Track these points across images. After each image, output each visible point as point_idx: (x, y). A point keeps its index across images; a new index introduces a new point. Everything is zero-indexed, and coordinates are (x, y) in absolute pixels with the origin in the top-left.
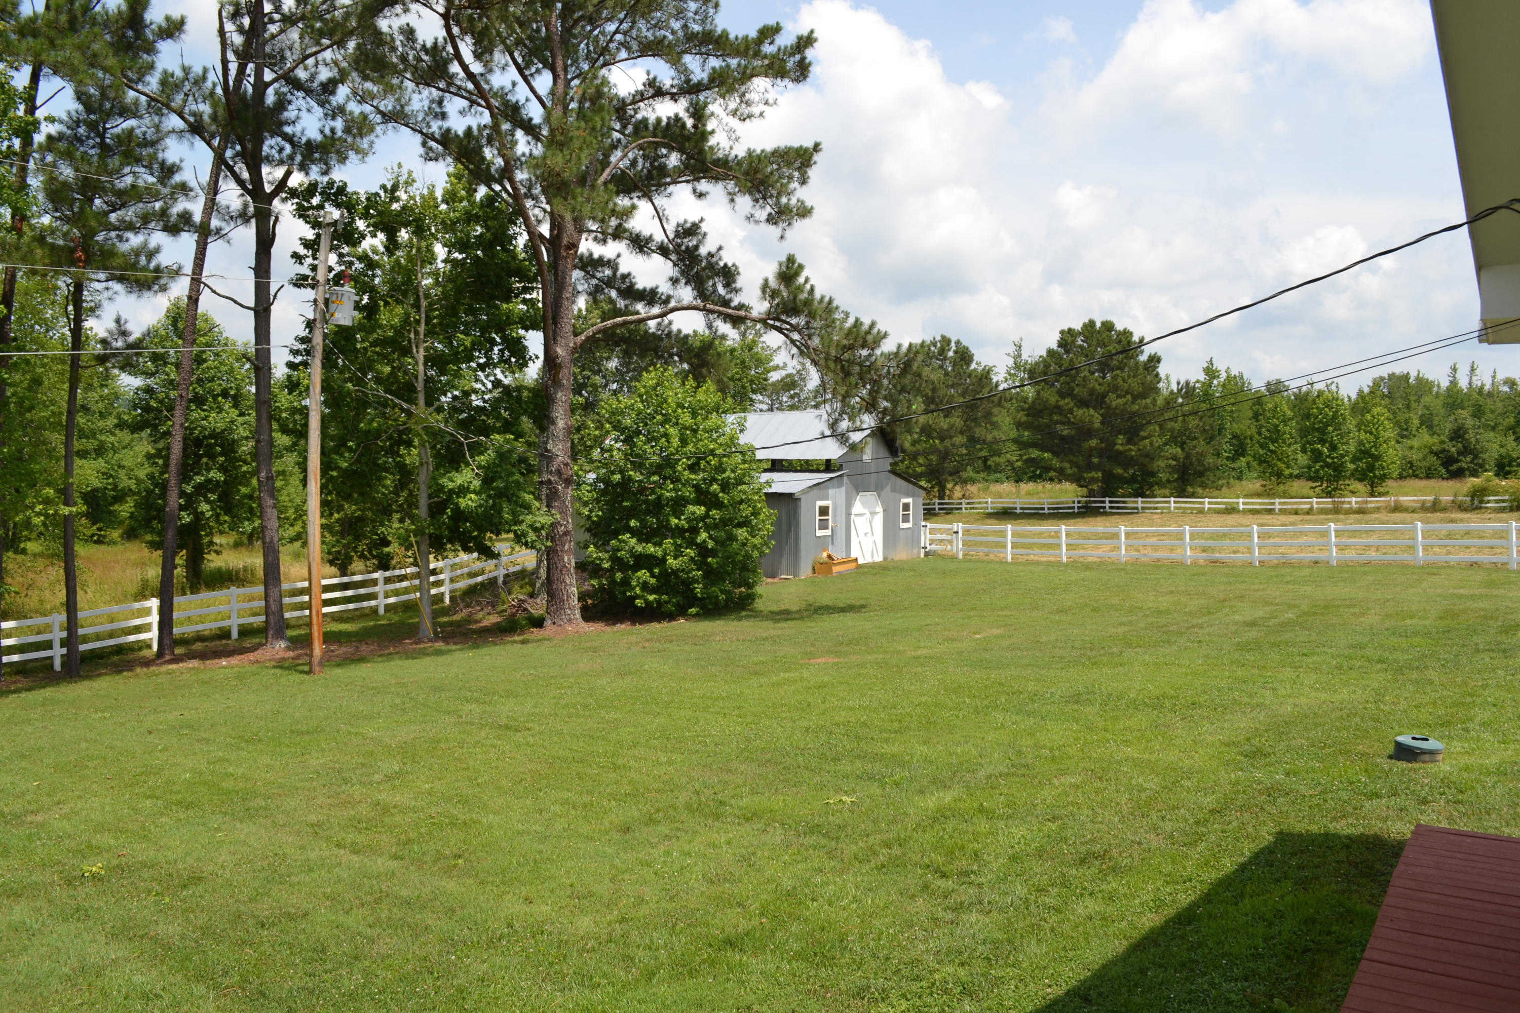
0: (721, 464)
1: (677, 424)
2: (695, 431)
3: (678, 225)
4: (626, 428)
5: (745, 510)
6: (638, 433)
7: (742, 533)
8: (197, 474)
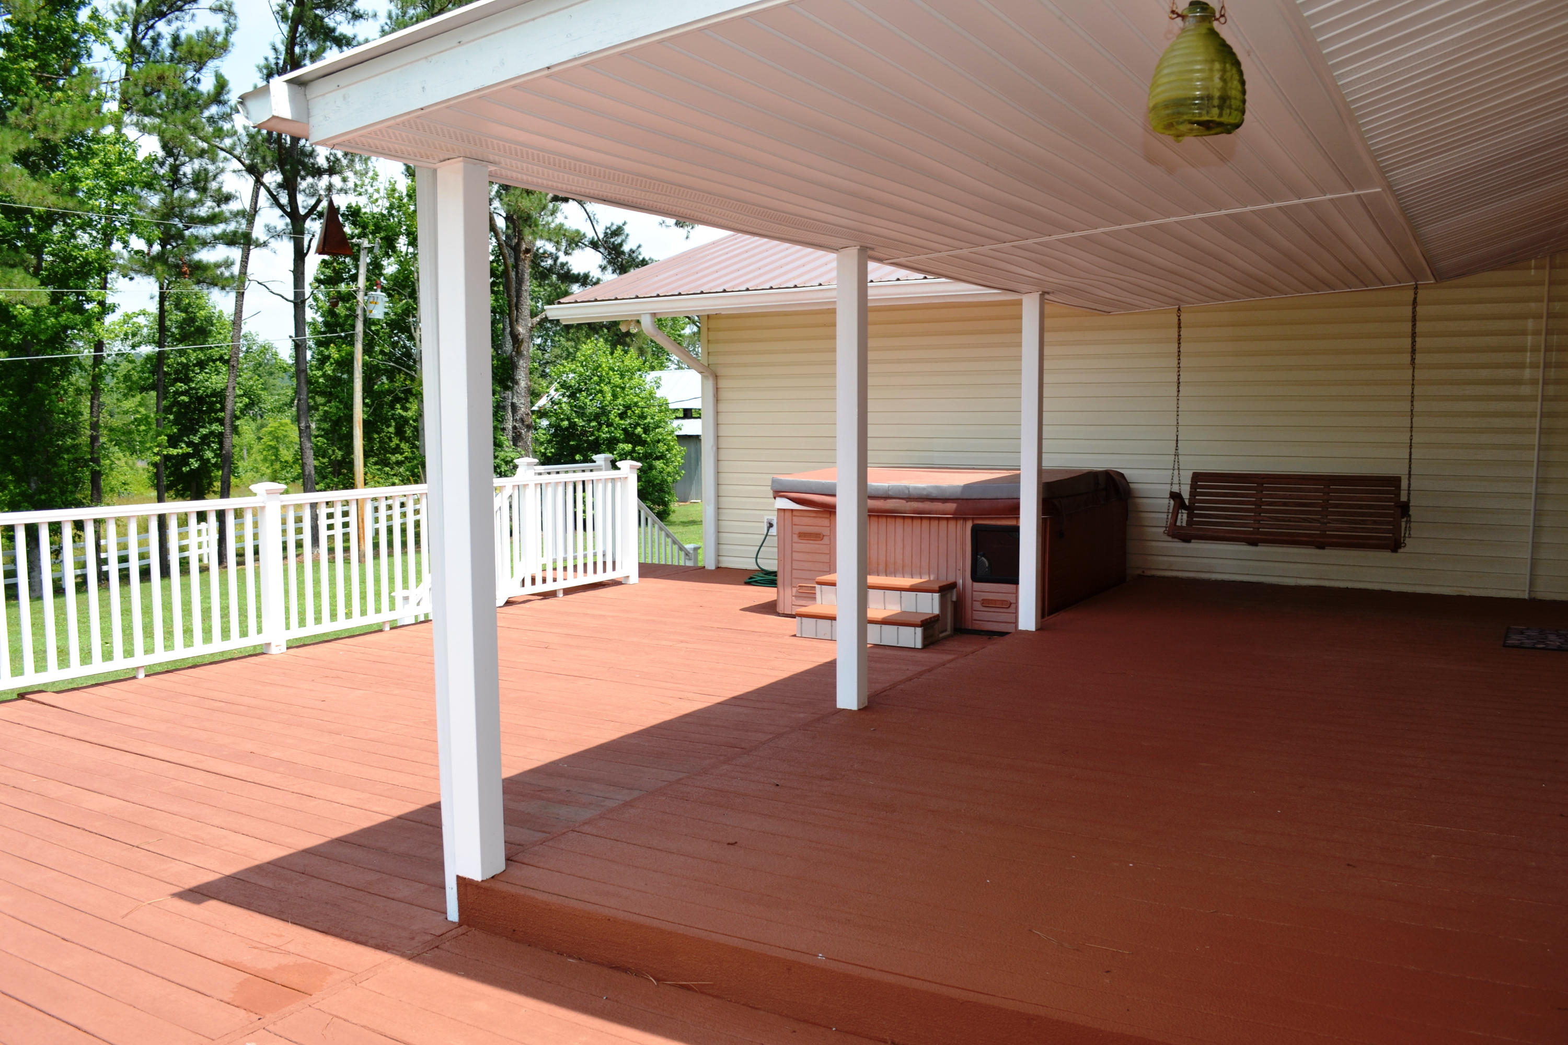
0: (643, 413)
1: (609, 383)
2: (623, 389)
3: (607, 228)
4: (571, 386)
5: (662, 447)
6: (581, 391)
7: (659, 464)
8: (203, 427)
